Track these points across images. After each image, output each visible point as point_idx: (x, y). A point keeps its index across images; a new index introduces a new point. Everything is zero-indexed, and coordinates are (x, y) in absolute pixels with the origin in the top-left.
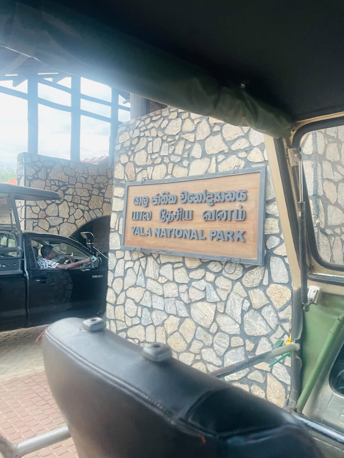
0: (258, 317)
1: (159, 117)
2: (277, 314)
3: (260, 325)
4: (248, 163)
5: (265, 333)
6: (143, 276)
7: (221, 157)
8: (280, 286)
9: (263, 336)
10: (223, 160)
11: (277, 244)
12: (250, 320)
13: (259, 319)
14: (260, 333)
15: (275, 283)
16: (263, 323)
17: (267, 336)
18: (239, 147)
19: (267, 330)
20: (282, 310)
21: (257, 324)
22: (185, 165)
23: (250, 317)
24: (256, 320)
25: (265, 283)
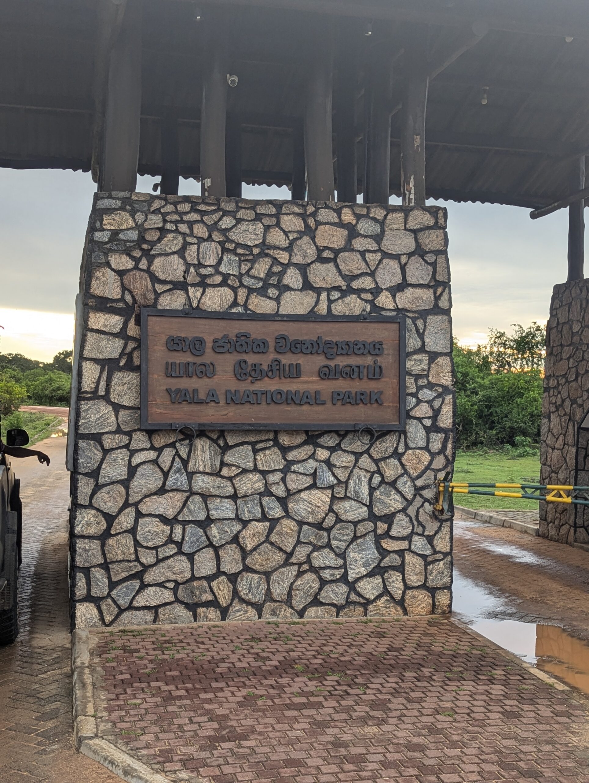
0: (391, 491)
1: (213, 208)
2: (414, 483)
3: (394, 499)
4: (375, 308)
5: (400, 507)
6: (183, 471)
7: (335, 295)
8: (417, 451)
9: (399, 511)
10: (339, 298)
11: (413, 404)
12: (382, 497)
13: (392, 493)
14: (395, 509)
15: (411, 449)
16: (398, 497)
17: (404, 510)
18: (363, 286)
19: (402, 503)
20: (419, 476)
21: (391, 500)
22: (271, 295)
23: (381, 494)
24: (389, 495)
25: (401, 450)
